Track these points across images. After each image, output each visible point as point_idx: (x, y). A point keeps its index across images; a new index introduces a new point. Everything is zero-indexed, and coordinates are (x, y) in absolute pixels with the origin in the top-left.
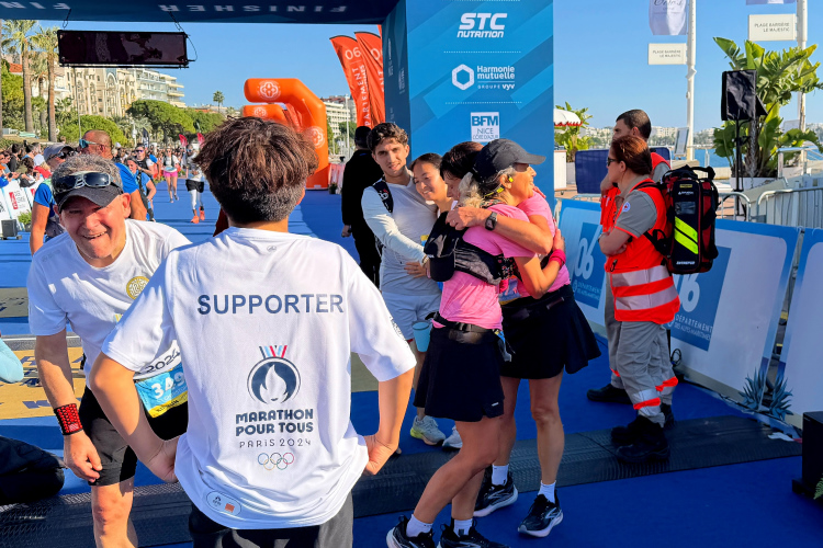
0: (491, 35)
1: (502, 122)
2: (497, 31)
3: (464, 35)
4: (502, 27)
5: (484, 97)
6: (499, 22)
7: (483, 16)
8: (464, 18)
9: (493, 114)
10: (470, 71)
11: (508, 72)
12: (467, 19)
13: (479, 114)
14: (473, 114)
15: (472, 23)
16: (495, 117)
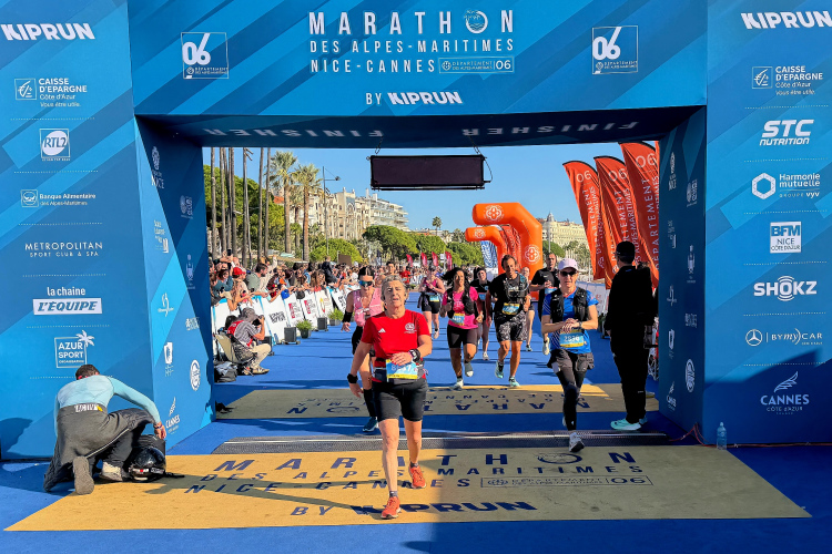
0: (796, 142)
1: (804, 232)
2: (803, 137)
3: (767, 143)
4: (808, 133)
6: (804, 128)
7: (788, 123)
8: (767, 127)
9: (794, 224)
10: (772, 180)
11: (812, 179)
13: (780, 224)
14: (773, 224)
15: (776, 130)
16: (797, 227)
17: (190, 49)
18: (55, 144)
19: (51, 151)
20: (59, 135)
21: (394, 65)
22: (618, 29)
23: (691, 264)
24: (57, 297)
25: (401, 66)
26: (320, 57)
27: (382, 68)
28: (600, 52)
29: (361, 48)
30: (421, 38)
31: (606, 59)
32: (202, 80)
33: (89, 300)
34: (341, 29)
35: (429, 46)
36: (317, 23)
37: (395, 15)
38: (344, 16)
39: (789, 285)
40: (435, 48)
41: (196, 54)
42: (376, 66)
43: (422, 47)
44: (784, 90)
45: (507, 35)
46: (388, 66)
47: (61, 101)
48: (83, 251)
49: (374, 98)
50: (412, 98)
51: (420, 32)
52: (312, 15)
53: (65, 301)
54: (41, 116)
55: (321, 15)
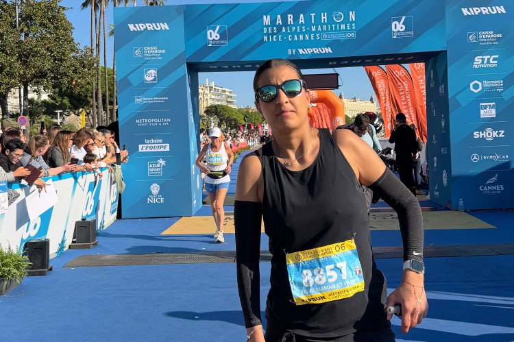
0: (491, 66)
1: (497, 107)
2: (493, 63)
3: (476, 67)
4: (496, 62)
5: (487, 96)
6: (494, 59)
7: (486, 58)
8: (476, 59)
9: (492, 104)
10: (480, 84)
11: (500, 83)
12: (478, 60)
13: (485, 104)
14: (481, 104)
15: (481, 61)
16: (493, 105)
17: (211, 33)
18: (150, 75)
19: (149, 79)
20: (153, 72)
21: (301, 37)
22: (404, 18)
23: (443, 123)
24: (149, 143)
25: (304, 37)
26: (268, 35)
27: (296, 38)
28: (396, 28)
29: (286, 30)
30: (313, 25)
31: (399, 31)
32: (216, 46)
33: (164, 145)
34: (278, 22)
35: (317, 28)
36: (267, 20)
37: (302, 16)
38: (279, 16)
39: (491, 133)
40: (319, 29)
41: (213, 35)
42: (293, 37)
43: (314, 29)
44: (483, 42)
45: (353, 22)
46: (298, 37)
47: (154, 57)
48: (162, 123)
49: (292, 52)
50: (309, 51)
51: (313, 22)
52: (265, 17)
53: (153, 145)
54: (145, 63)
55: (269, 17)
